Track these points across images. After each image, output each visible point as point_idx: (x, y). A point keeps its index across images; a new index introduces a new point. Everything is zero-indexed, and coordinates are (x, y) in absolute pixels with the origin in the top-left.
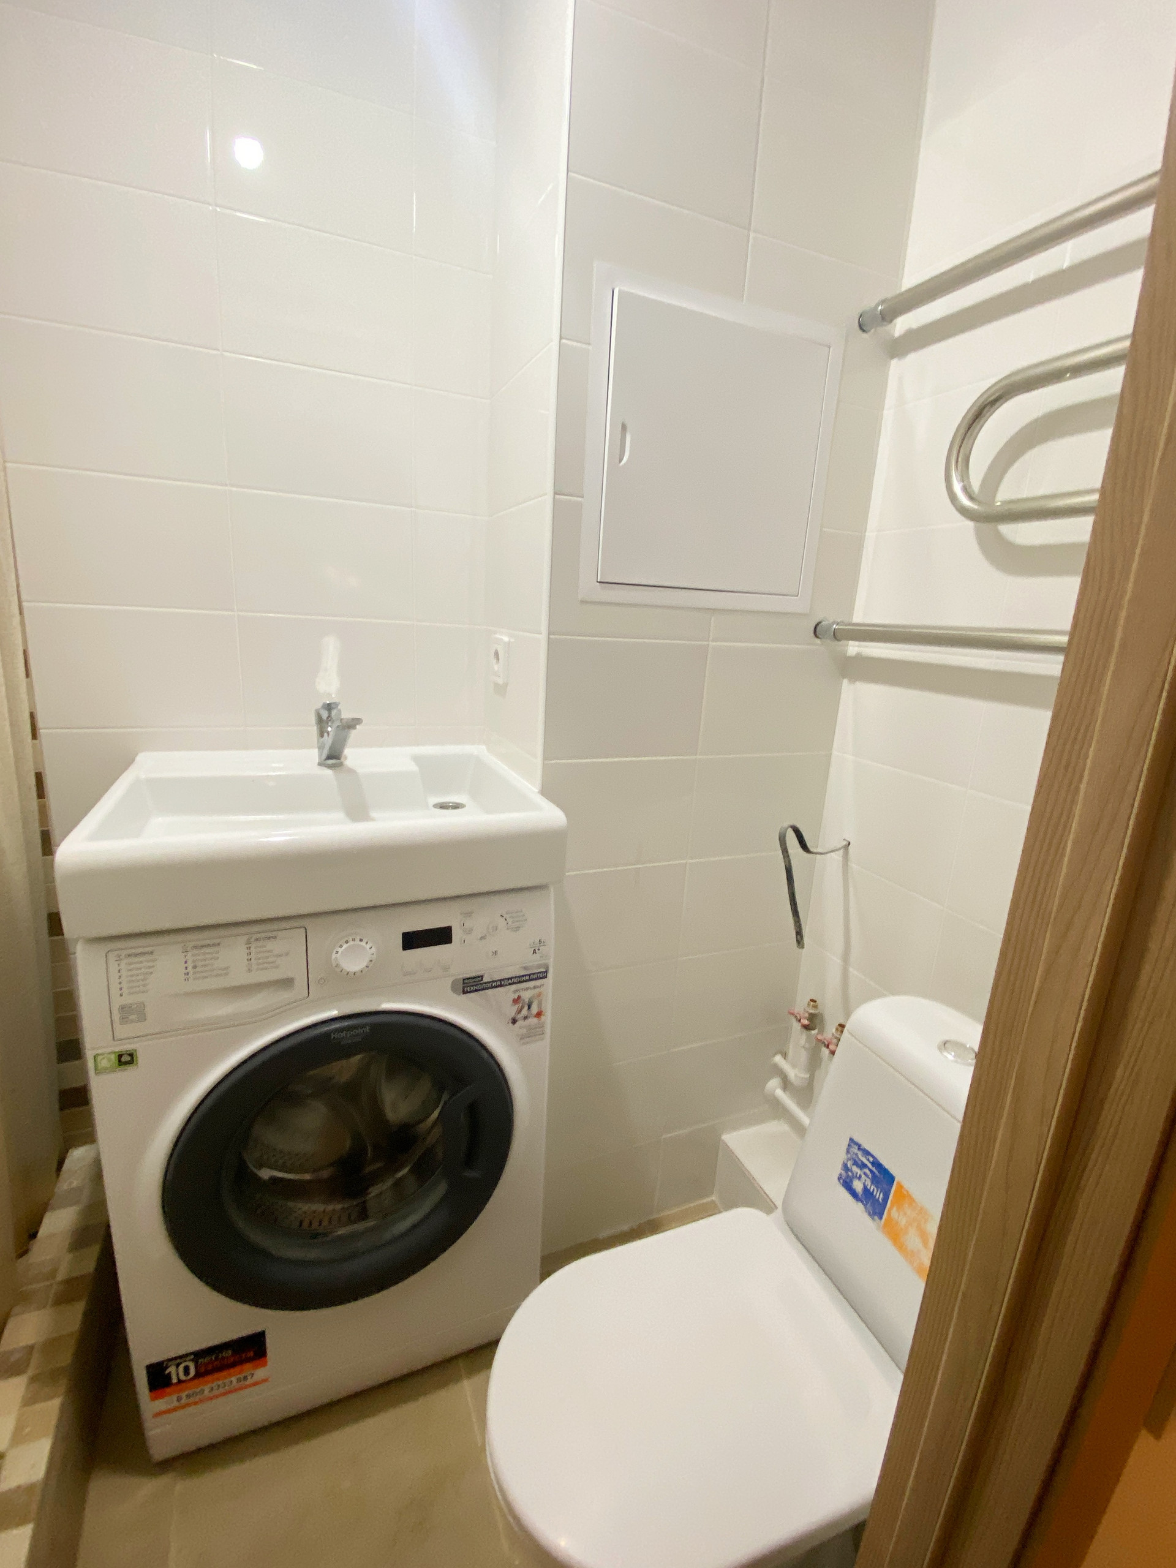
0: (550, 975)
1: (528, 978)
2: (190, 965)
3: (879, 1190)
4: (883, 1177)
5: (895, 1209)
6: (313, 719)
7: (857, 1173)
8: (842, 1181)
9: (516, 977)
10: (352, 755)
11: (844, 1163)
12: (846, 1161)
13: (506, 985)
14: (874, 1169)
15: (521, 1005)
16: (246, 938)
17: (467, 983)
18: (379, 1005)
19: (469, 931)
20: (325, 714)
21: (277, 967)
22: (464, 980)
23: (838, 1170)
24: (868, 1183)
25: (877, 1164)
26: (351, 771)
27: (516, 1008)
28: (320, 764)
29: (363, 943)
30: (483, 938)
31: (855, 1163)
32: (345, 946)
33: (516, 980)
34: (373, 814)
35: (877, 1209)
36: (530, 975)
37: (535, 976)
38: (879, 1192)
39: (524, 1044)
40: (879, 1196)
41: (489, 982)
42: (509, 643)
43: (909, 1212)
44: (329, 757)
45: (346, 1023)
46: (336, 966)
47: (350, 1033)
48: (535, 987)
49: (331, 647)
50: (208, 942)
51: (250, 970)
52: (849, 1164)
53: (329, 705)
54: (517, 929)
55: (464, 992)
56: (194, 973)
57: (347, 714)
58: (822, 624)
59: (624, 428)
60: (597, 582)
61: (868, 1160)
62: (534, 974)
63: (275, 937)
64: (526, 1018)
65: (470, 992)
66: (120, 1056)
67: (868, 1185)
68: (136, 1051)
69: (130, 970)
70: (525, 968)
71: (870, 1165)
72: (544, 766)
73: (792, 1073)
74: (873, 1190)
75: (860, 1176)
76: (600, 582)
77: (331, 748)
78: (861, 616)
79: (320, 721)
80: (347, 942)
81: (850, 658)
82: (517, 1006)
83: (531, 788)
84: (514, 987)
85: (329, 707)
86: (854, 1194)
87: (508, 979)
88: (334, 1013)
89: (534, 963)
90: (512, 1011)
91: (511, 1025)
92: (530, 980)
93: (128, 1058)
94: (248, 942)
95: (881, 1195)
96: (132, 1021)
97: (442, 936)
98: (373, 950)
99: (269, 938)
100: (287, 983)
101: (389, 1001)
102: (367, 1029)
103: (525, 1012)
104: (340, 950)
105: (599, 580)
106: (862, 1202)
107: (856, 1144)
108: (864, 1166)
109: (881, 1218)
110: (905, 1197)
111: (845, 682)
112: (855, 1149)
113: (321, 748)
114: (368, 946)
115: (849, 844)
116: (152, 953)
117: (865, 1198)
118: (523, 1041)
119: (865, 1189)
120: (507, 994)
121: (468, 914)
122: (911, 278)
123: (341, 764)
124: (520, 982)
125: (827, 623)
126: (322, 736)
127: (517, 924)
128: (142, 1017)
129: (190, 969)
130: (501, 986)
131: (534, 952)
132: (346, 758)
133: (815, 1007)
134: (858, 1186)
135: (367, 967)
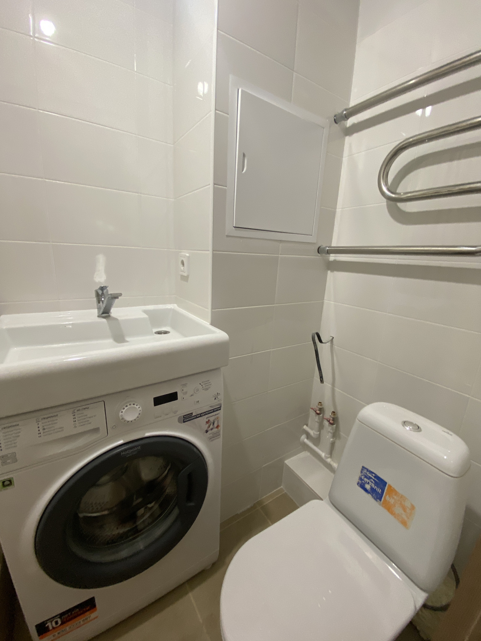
0: (222, 408)
1: (212, 411)
2: (41, 429)
3: (379, 488)
4: (381, 483)
5: (388, 496)
6: (94, 295)
7: (367, 481)
8: (359, 485)
9: (207, 412)
10: (114, 312)
11: (360, 477)
12: (361, 476)
13: (203, 416)
14: (375, 479)
15: (210, 424)
16: (72, 410)
17: (185, 418)
18: (145, 434)
19: (186, 393)
20: (100, 292)
21: (90, 423)
22: (184, 416)
23: (357, 479)
24: (373, 485)
25: (377, 477)
26: (116, 319)
27: (207, 425)
28: (98, 316)
29: (135, 406)
30: (191, 395)
31: (366, 477)
32: (126, 408)
33: (207, 413)
34: (127, 339)
35: (378, 497)
36: (213, 410)
37: (216, 410)
38: (379, 489)
39: (212, 441)
40: (380, 491)
41: (195, 416)
42: (189, 257)
43: (395, 497)
44: (103, 313)
45: (130, 446)
46: (122, 419)
47: (131, 451)
48: (216, 415)
49: (101, 260)
50: (51, 415)
51: (75, 427)
52: (363, 477)
53: (102, 287)
54: (207, 389)
55: (184, 422)
56: (44, 433)
57: (111, 291)
58: (320, 247)
59: (244, 155)
60: (233, 227)
61: (372, 475)
62: (215, 409)
63: (88, 408)
64: (212, 429)
65: (187, 421)
66: (3, 482)
67: (373, 486)
68: (13, 478)
69: (5, 436)
70: (211, 407)
71: (373, 478)
72: (212, 312)
73: (312, 432)
74: (376, 488)
75: (369, 483)
76: (234, 227)
77: (104, 309)
78: (335, 243)
79: (98, 295)
80: (127, 406)
81: (331, 262)
82: (208, 425)
83: (206, 323)
84: (207, 416)
85: (102, 288)
86: (366, 490)
87: (204, 413)
88: (121, 442)
89: (214, 403)
90: (206, 427)
91: (205, 433)
92: (213, 412)
93: (8, 483)
94: (74, 412)
95: (380, 490)
96: (9, 463)
97: (173, 397)
98: (140, 409)
99: (85, 409)
100: (96, 430)
101: (149, 432)
102: (139, 448)
103: (211, 427)
104: (124, 411)
105: (234, 226)
106: (371, 494)
107: (366, 468)
108: (370, 478)
109: (381, 500)
110: (392, 491)
111: (329, 272)
112: (365, 471)
113: (99, 309)
114: (138, 407)
115: (333, 338)
116: (18, 425)
117: (372, 492)
118: (211, 440)
119: (372, 488)
120: (204, 419)
121: (185, 385)
122: (353, 102)
123: (109, 316)
124: (209, 413)
125: (322, 247)
126: (99, 303)
127: (207, 387)
128: (15, 460)
129: (41, 431)
130: (201, 416)
131: (215, 399)
132: (111, 313)
133: (321, 405)
134: (368, 487)
135: (138, 417)
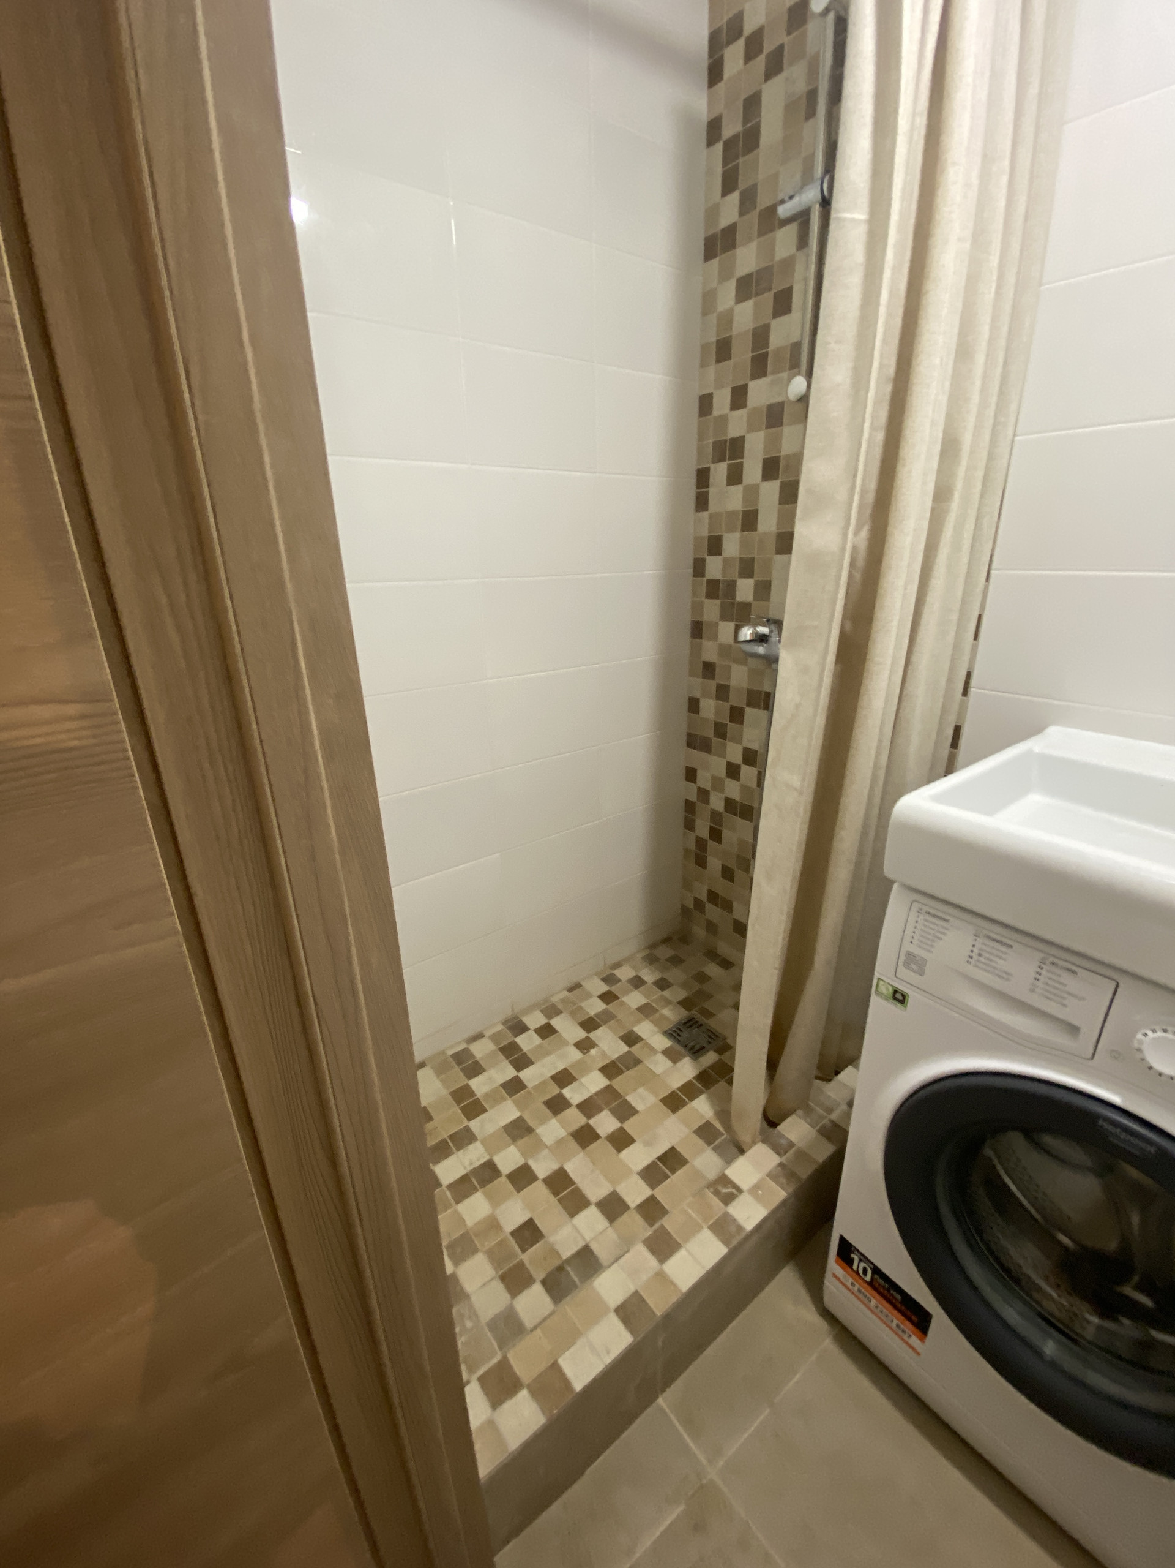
2: (976, 950)
16: (1042, 955)
21: (1065, 1005)
32: (1160, 1034)
46: (1135, 1050)
50: (1002, 940)
51: (1032, 991)
56: (978, 960)
63: (1074, 972)
66: (896, 992)
68: (908, 994)
69: (925, 926)
80: (1165, 1031)
93: (900, 997)
94: (1043, 962)
96: (913, 970)
99: (1068, 970)
100: (1073, 1030)
104: (1151, 1035)
116: (948, 921)
128: (922, 972)
129: (975, 955)
